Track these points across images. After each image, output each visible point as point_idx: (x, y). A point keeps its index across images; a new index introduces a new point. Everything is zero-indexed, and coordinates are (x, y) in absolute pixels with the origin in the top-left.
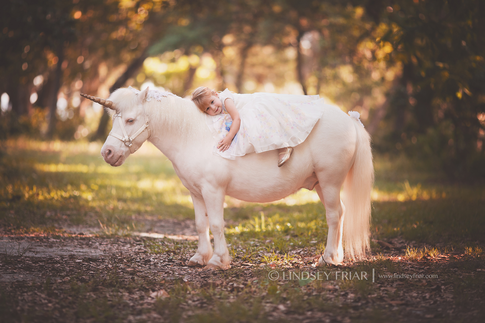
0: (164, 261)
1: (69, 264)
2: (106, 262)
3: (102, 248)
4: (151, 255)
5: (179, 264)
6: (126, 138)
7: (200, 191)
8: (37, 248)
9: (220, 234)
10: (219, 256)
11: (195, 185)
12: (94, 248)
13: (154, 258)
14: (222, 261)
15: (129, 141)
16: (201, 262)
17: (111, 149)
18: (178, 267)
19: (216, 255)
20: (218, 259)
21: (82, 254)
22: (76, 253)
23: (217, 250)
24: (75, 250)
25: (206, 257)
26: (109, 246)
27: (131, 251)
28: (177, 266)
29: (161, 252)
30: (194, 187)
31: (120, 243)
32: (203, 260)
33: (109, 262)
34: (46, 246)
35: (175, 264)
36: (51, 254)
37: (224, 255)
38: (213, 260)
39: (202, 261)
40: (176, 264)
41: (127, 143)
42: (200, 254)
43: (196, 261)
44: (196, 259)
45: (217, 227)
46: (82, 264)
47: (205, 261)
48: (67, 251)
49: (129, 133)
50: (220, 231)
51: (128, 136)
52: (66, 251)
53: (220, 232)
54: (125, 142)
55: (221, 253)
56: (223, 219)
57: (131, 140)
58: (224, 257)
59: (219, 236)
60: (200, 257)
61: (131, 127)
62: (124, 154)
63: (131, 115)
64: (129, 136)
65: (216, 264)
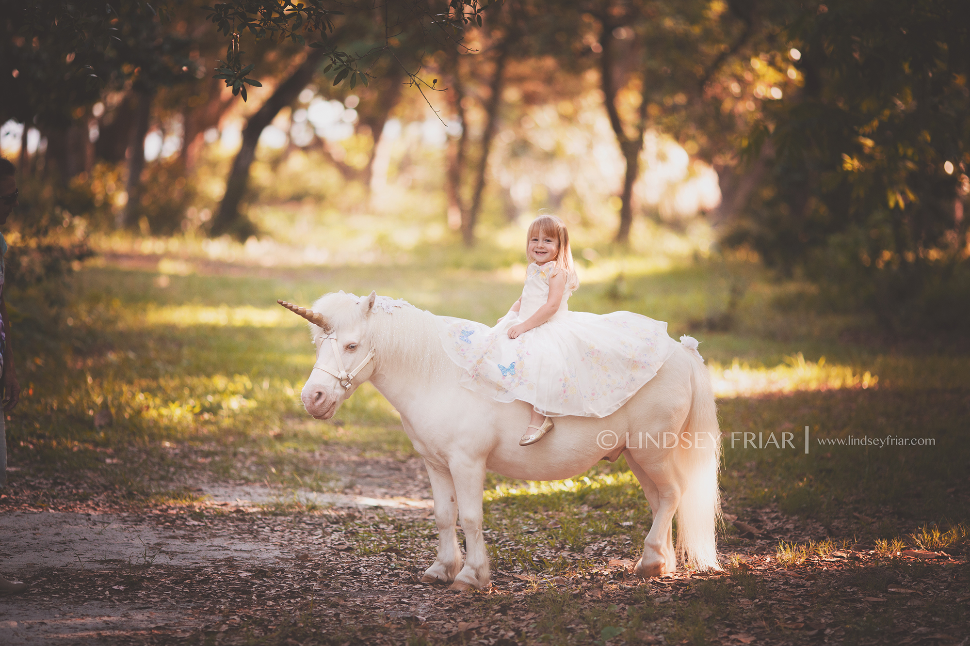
0: (383, 573)
1: (231, 584)
2: (290, 578)
3: (275, 538)
4: (361, 558)
5: (407, 579)
6: (343, 374)
7: (447, 462)
8: (170, 541)
9: (476, 533)
10: (473, 568)
11: (439, 453)
12: (263, 539)
13: (366, 566)
14: (478, 577)
15: (348, 379)
16: (443, 576)
17: (321, 390)
18: (406, 585)
19: (469, 567)
20: (472, 573)
21: (245, 555)
22: (235, 554)
23: (471, 559)
24: (233, 547)
25: (450, 568)
26: (287, 534)
27: (325, 546)
28: (405, 583)
29: (376, 551)
30: (438, 457)
31: (303, 525)
32: (446, 573)
33: (294, 577)
34: (183, 537)
35: (400, 580)
36: (198, 559)
37: (481, 567)
38: (463, 575)
39: (444, 574)
40: (403, 579)
41: (343, 383)
42: (441, 564)
43: (435, 575)
44: (436, 572)
45: (471, 522)
46: (250, 582)
47: (449, 575)
48: (221, 548)
49: (347, 367)
50: (477, 528)
51: (346, 371)
52: (219, 550)
53: (477, 531)
54: (340, 380)
55: (477, 564)
56: (481, 510)
57: (351, 378)
58: (481, 570)
59: (475, 536)
60: (442, 568)
61: (351, 357)
62: (338, 399)
63: (351, 337)
64: (348, 371)
65: (468, 581)
